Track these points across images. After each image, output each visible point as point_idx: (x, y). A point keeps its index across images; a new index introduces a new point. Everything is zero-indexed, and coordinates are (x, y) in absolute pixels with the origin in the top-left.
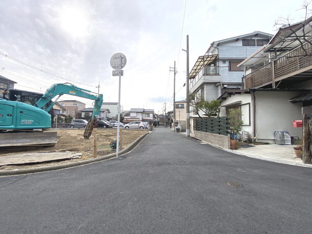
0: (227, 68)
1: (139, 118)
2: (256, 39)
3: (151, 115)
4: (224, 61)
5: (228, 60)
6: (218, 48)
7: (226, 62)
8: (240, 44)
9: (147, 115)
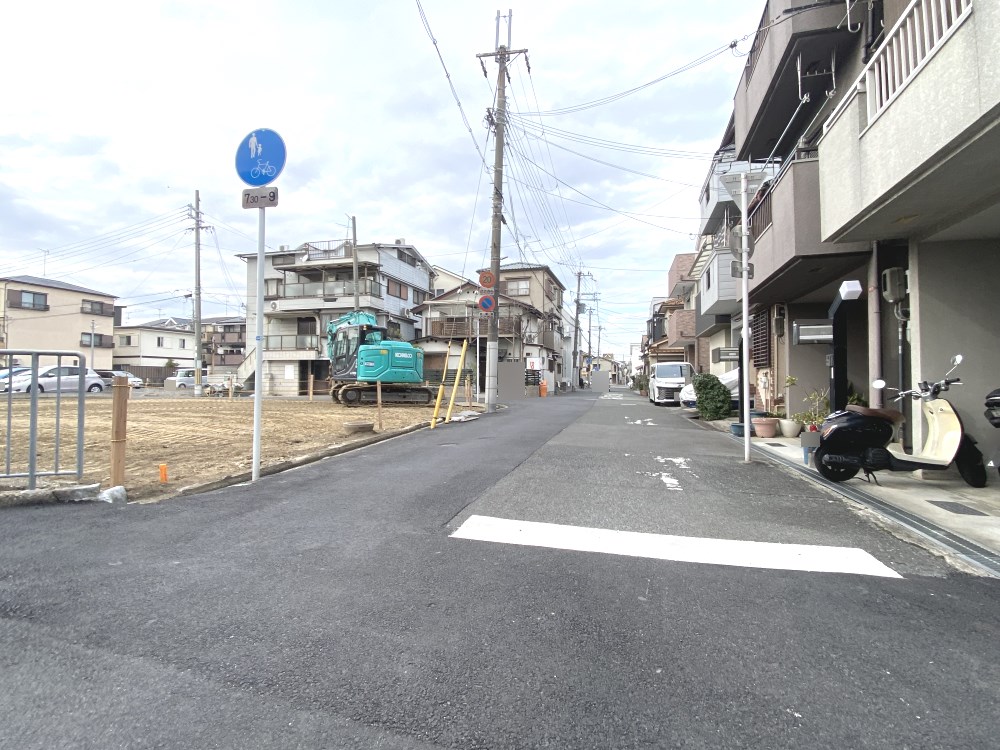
0: (385, 289)
4: (383, 277)
5: (387, 276)
6: (379, 254)
7: (385, 279)
8: (394, 254)
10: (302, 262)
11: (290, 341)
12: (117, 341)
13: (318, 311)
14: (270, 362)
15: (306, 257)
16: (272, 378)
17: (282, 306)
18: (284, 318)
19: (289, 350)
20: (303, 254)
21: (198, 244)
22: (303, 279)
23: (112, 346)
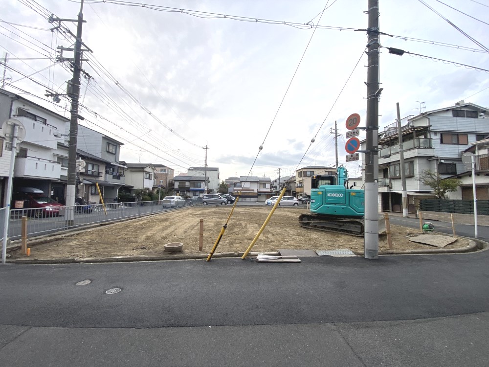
0: (439, 141)
1: (253, 190)
2: (465, 110)
4: (436, 133)
5: (439, 132)
6: (429, 119)
7: (438, 134)
8: (450, 114)
9: (262, 186)
15: (384, 135)
21: (336, 143)
22: (385, 147)
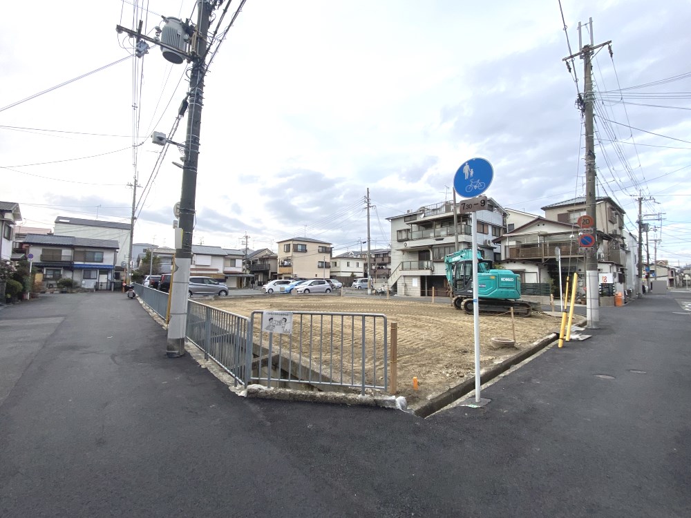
1: (217, 270)
3: (239, 263)
9: (229, 263)
10: (421, 218)
11: (415, 264)
12: (331, 265)
13: (431, 246)
14: (404, 276)
15: (423, 215)
16: (406, 286)
17: (410, 244)
18: (411, 251)
19: (415, 269)
20: (421, 214)
21: (368, 216)
22: (422, 228)
23: (330, 267)
